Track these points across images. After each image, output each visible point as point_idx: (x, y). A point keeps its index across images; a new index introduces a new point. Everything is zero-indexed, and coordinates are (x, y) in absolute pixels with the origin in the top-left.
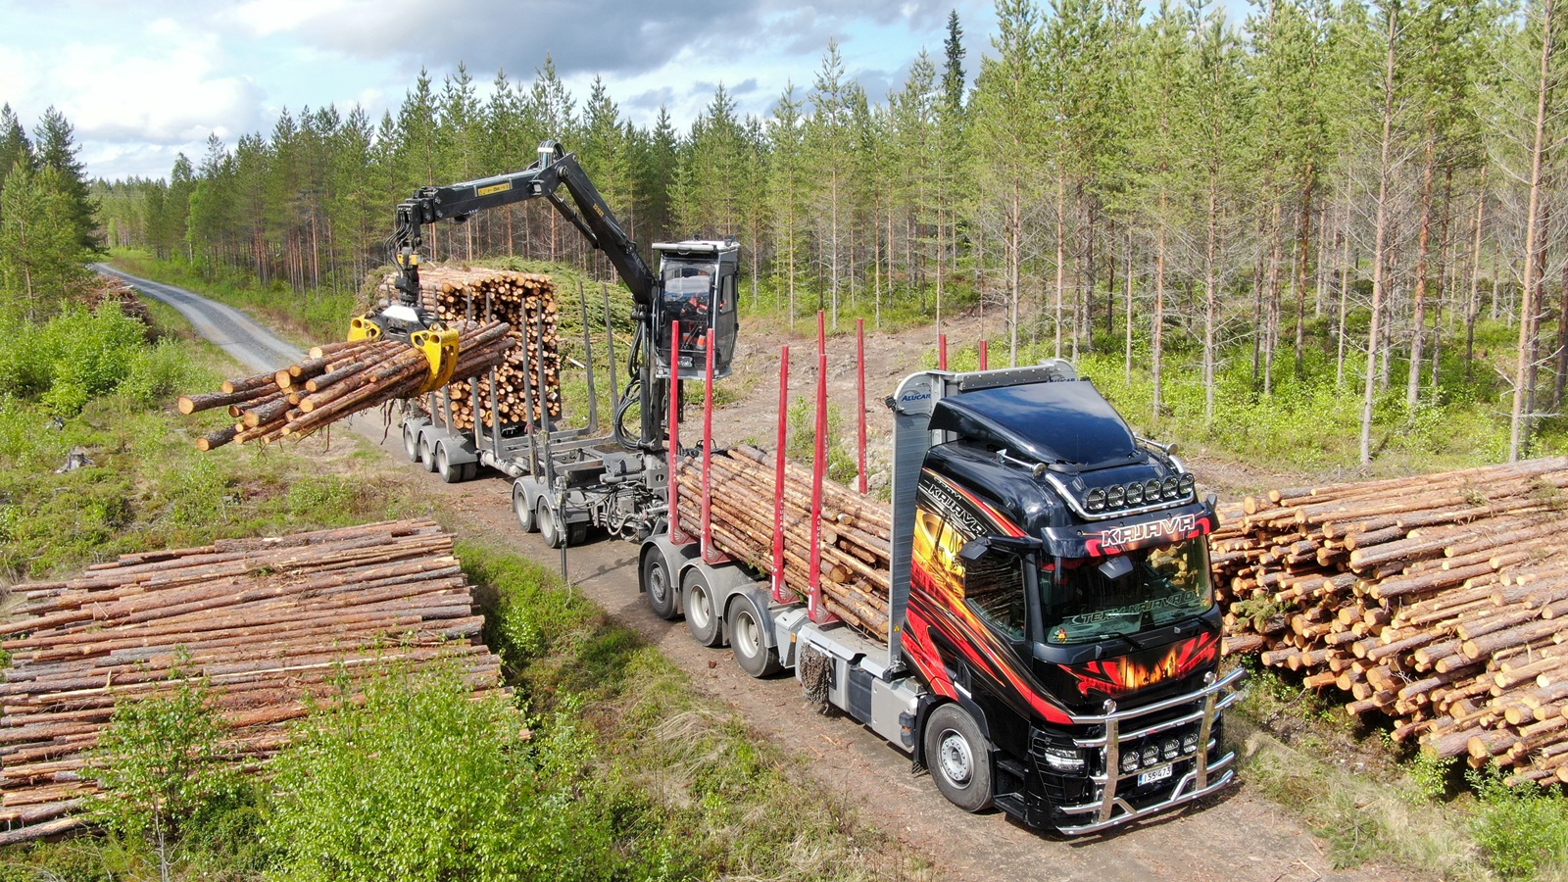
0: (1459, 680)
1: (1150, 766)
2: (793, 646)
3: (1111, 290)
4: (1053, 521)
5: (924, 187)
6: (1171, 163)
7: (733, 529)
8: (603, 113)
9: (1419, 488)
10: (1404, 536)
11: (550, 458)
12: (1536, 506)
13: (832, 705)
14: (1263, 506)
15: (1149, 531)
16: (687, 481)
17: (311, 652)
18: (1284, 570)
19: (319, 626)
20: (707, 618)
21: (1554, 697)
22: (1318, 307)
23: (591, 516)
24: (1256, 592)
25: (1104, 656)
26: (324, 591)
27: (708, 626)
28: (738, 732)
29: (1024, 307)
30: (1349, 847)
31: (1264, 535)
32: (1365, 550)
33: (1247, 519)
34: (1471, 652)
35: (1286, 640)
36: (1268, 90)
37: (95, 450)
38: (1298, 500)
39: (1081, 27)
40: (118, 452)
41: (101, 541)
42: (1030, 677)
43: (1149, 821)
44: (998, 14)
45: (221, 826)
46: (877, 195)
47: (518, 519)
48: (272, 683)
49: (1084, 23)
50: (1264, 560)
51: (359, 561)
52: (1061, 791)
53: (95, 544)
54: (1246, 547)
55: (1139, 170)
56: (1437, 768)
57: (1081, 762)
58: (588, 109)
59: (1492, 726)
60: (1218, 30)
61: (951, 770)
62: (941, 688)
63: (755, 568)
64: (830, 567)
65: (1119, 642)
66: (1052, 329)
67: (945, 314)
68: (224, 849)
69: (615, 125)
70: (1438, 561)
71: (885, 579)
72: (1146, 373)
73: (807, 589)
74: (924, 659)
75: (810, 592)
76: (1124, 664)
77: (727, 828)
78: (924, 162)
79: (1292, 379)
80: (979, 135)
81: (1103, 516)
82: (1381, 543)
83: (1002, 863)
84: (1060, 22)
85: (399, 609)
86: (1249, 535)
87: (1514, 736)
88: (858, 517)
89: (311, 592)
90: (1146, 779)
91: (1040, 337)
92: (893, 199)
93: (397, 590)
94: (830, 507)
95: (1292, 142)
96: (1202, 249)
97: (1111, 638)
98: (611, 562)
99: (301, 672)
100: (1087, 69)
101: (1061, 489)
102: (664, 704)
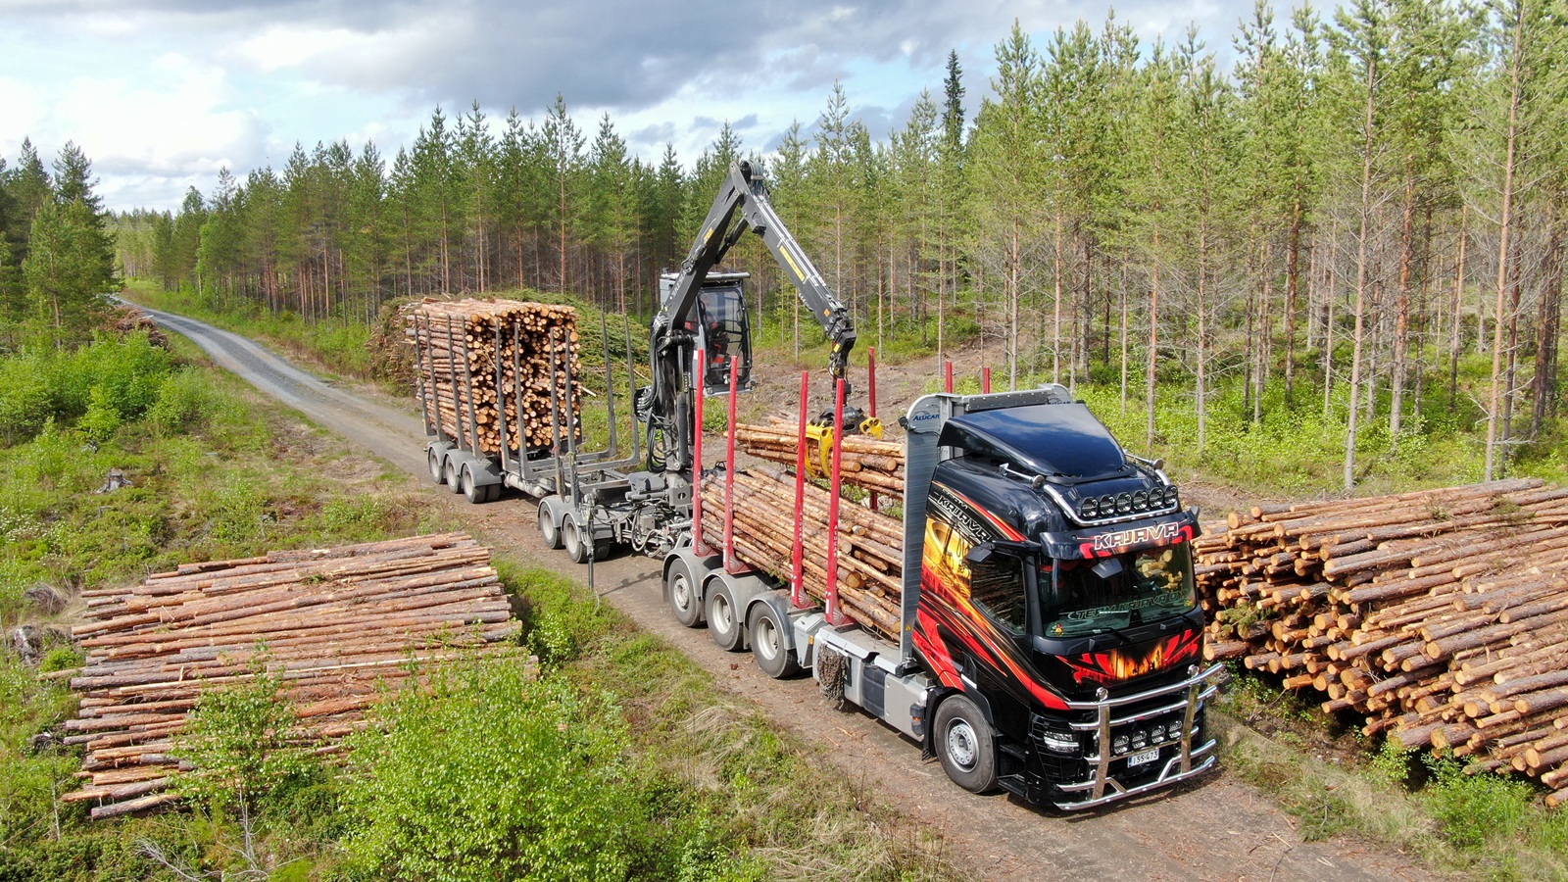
0: (1423, 679)
1: (1139, 749)
2: (811, 647)
3: (1107, 323)
4: (1050, 525)
5: (924, 223)
6: (1163, 202)
7: (755, 542)
8: (612, 150)
9: (1390, 505)
10: (1374, 548)
11: (576, 476)
12: (1497, 521)
13: (848, 702)
14: (1245, 521)
15: (1137, 537)
16: (711, 497)
17: (364, 652)
18: (1265, 581)
19: (370, 628)
20: (729, 624)
21: (1508, 693)
22: (1309, 341)
23: (614, 533)
24: (1240, 601)
25: (1097, 648)
26: (372, 597)
27: (730, 632)
28: (761, 724)
29: (1023, 339)
30: (1320, 823)
31: (1246, 548)
32: (1338, 560)
33: (1230, 533)
34: (1434, 652)
35: (1268, 646)
36: (1257, 133)
37: (131, 472)
38: (1277, 516)
39: (1077, 72)
40: (153, 474)
41: (149, 556)
42: (1029, 667)
43: (1138, 801)
44: (998, 59)
45: (297, 801)
46: (879, 231)
47: (543, 536)
48: (330, 679)
49: (1081, 68)
50: (1246, 571)
51: (403, 571)
52: (1058, 771)
53: (144, 558)
54: (1230, 559)
55: (1133, 209)
56: (1402, 755)
57: (1076, 745)
58: (596, 146)
59: (1453, 720)
60: (1208, 79)
61: (958, 755)
62: (948, 680)
63: (775, 578)
64: (847, 573)
65: (1111, 637)
66: (1051, 361)
67: (946, 346)
68: (300, 821)
69: (623, 161)
70: (1405, 571)
71: (898, 584)
72: (1141, 403)
73: (824, 595)
74: (933, 655)
75: (828, 597)
76: (1115, 656)
77: (754, 807)
78: (924, 200)
79: (1281, 408)
80: (979, 173)
81: (1096, 523)
82: (1353, 554)
83: (1005, 836)
84: (1058, 67)
85: (442, 614)
86: (1233, 549)
87: (1473, 729)
88: (871, 529)
89: (360, 599)
90: (1135, 761)
91: (1038, 369)
92: (895, 234)
93: (440, 597)
94: (845, 520)
95: (1279, 183)
96: (1194, 285)
97: (1103, 633)
98: (634, 576)
99: (356, 670)
100: (1083, 112)
101: (1058, 498)
102: (692, 699)
